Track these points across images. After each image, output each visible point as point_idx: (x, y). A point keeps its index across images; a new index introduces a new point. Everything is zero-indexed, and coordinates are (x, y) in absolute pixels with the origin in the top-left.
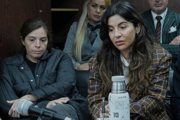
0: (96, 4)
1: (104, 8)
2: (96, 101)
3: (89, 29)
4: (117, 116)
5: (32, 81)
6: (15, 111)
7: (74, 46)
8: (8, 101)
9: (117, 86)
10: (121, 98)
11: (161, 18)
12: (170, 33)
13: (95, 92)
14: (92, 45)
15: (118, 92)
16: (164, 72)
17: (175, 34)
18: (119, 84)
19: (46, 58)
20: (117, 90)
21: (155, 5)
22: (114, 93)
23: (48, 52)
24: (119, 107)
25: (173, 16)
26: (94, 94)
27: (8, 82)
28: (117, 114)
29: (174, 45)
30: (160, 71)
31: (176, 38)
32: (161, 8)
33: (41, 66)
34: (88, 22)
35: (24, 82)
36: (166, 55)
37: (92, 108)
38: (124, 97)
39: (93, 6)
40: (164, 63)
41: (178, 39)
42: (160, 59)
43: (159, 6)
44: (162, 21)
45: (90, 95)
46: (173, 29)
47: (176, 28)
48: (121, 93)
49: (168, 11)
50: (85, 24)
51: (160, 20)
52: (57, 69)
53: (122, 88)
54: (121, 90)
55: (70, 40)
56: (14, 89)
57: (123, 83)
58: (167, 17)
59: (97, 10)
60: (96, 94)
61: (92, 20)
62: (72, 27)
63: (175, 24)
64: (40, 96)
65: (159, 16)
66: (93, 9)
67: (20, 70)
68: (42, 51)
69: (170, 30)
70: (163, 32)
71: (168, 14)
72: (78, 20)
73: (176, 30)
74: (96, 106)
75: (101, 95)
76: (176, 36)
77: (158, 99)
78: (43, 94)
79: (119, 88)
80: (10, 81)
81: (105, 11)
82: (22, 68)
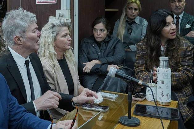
0: (132, 8)
1: (137, 10)
2: (140, 71)
3: (128, 24)
4: (163, 83)
5: (99, 53)
6: (87, 68)
7: (118, 35)
8: (83, 63)
9: (163, 63)
10: (166, 71)
11: (179, 18)
12: (186, 29)
13: (140, 65)
14: (130, 34)
15: (164, 67)
16: (190, 58)
17: (190, 30)
18: (164, 62)
19: (107, 41)
20: (163, 66)
21: (175, 9)
22: (161, 68)
23: (108, 37)
24: (165, 77)
25: (188, 17)
26: (139, 66)
27: (85, 53)
28: (163, 82)
29: (189, 37)
30: (187, 56)
31: (190, 32)
32: (180, 11)
33: (104, 45)
34: (127, 19)
35: (94, 54)
36: (190, 45)
37: (137, 75)
38: (168, 71)
39: (130, 9)
40: (190, 51)
41: (192, 33)
42: (186, 47)
43: (178, 10)
44: (180, 20)
45: (136, 67)
46: (188, 26)
47: (191, 26)
48: (166, 68)
49: (184, 14)
50: (124, 20)
51: (178, 19)
52: (114, 48)
53: (167, 65)
54: (166, 66)
55: (115, 31)
56: (88, 57)
57: (167, 61)
58: (183, 17)
59: (132, 12)
60: (141, 66)
61: (129, 18)
62: (116, 23)
63: (189, 22)
64: (104, 62)
65: (178, 16)
66: (130, 11)
67: (92, 46)
68: (101, 37)
69: (186, 26)
70: (181, 28)
71: (184, 15)
72: (119, 18)
73: (190, 27)
74: (141, 75)
75: (144, 67)
76: (190, 31)
77: (189, 76)
78: (106, 61)
79: (164, 65)
80: (86, 52)
81: (137, 11)
82: (93, 45)
